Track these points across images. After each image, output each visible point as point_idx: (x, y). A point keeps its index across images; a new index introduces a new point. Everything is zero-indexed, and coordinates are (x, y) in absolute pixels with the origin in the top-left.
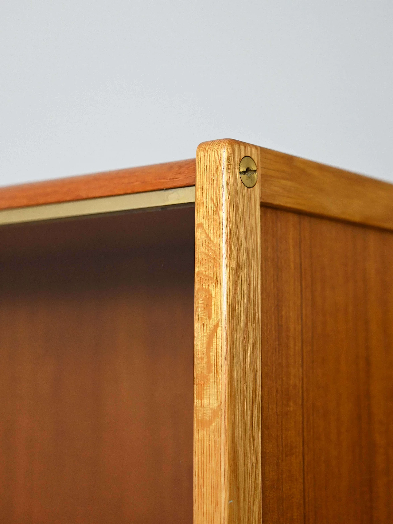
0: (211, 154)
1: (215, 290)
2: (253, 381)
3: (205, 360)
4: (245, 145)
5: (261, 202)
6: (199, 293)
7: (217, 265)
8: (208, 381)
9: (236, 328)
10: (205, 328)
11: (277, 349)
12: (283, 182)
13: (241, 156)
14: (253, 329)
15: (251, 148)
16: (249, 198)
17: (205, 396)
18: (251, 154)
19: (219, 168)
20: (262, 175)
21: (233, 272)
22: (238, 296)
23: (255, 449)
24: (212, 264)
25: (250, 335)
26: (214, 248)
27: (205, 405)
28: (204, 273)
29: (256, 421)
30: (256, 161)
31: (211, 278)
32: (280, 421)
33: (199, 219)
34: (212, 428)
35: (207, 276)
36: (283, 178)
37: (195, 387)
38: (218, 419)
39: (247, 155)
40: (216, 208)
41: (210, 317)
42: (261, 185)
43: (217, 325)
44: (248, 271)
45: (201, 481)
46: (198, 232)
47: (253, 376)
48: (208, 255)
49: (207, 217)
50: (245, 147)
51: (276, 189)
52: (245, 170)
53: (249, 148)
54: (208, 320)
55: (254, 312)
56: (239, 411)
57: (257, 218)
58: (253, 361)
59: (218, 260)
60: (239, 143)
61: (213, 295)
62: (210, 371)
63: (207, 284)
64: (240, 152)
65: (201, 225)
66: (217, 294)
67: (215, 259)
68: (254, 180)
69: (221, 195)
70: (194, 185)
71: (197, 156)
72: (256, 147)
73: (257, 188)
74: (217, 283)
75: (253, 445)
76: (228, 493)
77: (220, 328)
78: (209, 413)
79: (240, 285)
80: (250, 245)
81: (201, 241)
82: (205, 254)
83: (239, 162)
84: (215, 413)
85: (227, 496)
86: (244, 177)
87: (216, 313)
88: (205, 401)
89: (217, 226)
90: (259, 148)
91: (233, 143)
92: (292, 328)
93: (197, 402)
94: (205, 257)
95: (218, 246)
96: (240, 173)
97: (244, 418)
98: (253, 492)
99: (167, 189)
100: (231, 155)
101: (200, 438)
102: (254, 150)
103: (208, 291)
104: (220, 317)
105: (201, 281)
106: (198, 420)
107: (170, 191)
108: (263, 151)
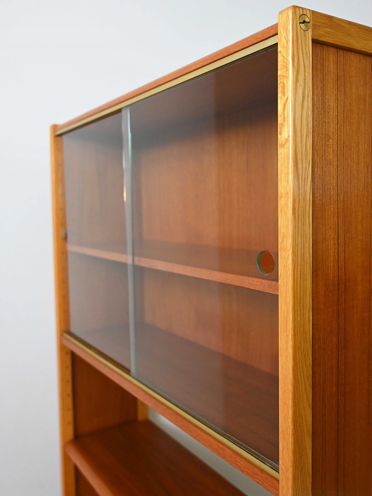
0: (285, 15)
1: (287, 82)
2: (307, 126)
3: (282, 116)
4: (303, 8)
5: (312, 39)
6: (280, 85)
7: (287, 69)
8: (284, 125)
9: (297, 99)
10: (282, 101)
11: (323, 114)
12: (326, 29)
13: (300, 14)
14: (307, 101)
15: (306, 10)
16: (305, 36)
17: (283, 133)
18: (306, 13)
19: (288, 20)
20: (313, 24)
21: (295, 73)
22: (298, 84)
23: (308, 158)
24: (285, 70)
25: (305, 104)
26: (286, 61)
27: (283, 137)
28: (282, 75)
29: (309, 145)
30: (309, 17)
31: (285, 76)
32: (324, 148)
33: (280, 48)
34: (286, 147)
35: (283, 76)
36: (326, 27)
37: (278, 129)
38: (288, 143)
39: (304, 14)
40: (287, 41)
41: (284, 96)
42: (312, 30)
43: (287, 99)
44: (304, 73)
45: (281, 172)
46: (279, 55)
47: (307, 124)
48: (283, 66)
49: (283, 47)
50: (303, 10)
51: (321, 32)
52: (303, 22)
53: (305, 10)
54: (283, 97)
55: (307, 93)
56: (299, 139)
57: (310, 46)
58: (307, 117)
59: (288, 66)
60: (299, 7)
61: (285, 84)
62: (284, 121)
63: (283, 80)
64: (299, 12)
65: (280, 51)
66: (287, 83)
67: (286, 67)
68: (308, 27)
69: (289, 34)
70: (277, 34)
71: (279, 21)
72: (309, 10)
73: (310, 31)
74: (287, 78)
75: (307, 156)
76: (292, 176)
77: (288, 100)
78: (284, 140)
79: (299, 79)
80: (305, 59)
81: (280, 59)
82: (282, 65)
83: (299, 17)
84: (287, 140)
85: (292, 177)
86: (302, 25)
87: (287, 93)
88: (283, 135)
89: (287, 51)
90: (311, 11)
91: (295, 7)
92: (332, 105)
93: (279, 136)
94: (282, 67)
95: (287, 60)
96: (300, 23)
97: (302, 143)
98: (307, 177)
99: (267, 39)
100: (294, 13)
101: (280, 153)
102: (308, 11)
103: (283, 83)
104: (288, 94)
105: (281, 79)
106: (280, 145)
107: (268, 40)
108: (313, 12)
